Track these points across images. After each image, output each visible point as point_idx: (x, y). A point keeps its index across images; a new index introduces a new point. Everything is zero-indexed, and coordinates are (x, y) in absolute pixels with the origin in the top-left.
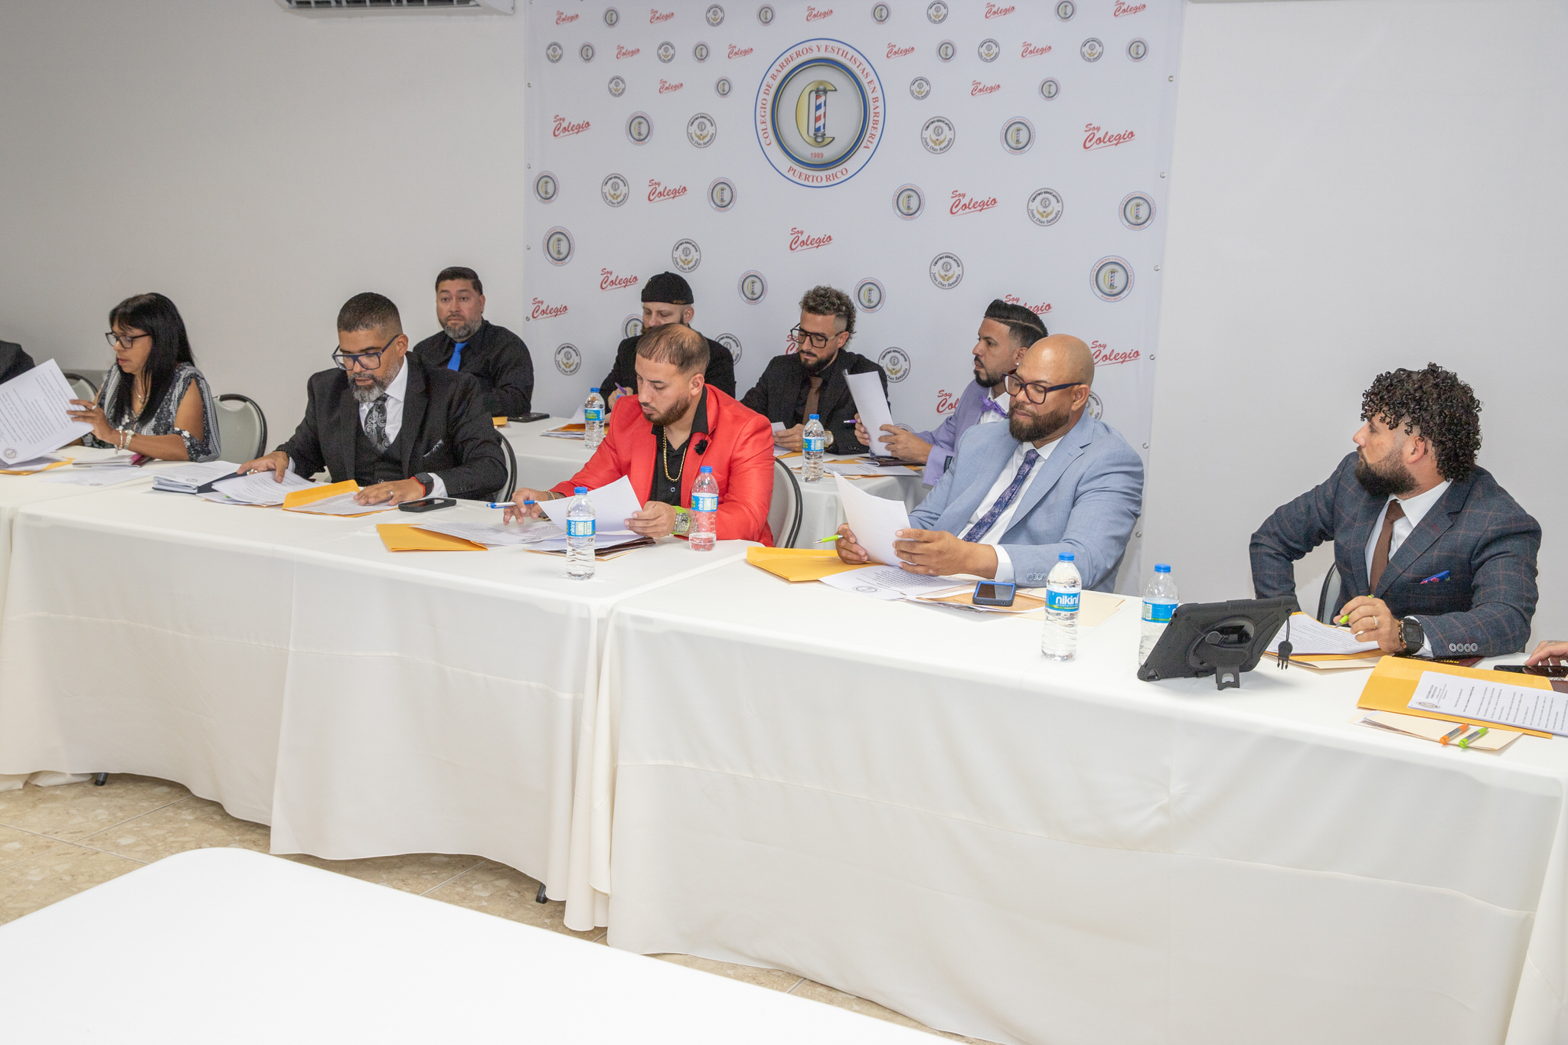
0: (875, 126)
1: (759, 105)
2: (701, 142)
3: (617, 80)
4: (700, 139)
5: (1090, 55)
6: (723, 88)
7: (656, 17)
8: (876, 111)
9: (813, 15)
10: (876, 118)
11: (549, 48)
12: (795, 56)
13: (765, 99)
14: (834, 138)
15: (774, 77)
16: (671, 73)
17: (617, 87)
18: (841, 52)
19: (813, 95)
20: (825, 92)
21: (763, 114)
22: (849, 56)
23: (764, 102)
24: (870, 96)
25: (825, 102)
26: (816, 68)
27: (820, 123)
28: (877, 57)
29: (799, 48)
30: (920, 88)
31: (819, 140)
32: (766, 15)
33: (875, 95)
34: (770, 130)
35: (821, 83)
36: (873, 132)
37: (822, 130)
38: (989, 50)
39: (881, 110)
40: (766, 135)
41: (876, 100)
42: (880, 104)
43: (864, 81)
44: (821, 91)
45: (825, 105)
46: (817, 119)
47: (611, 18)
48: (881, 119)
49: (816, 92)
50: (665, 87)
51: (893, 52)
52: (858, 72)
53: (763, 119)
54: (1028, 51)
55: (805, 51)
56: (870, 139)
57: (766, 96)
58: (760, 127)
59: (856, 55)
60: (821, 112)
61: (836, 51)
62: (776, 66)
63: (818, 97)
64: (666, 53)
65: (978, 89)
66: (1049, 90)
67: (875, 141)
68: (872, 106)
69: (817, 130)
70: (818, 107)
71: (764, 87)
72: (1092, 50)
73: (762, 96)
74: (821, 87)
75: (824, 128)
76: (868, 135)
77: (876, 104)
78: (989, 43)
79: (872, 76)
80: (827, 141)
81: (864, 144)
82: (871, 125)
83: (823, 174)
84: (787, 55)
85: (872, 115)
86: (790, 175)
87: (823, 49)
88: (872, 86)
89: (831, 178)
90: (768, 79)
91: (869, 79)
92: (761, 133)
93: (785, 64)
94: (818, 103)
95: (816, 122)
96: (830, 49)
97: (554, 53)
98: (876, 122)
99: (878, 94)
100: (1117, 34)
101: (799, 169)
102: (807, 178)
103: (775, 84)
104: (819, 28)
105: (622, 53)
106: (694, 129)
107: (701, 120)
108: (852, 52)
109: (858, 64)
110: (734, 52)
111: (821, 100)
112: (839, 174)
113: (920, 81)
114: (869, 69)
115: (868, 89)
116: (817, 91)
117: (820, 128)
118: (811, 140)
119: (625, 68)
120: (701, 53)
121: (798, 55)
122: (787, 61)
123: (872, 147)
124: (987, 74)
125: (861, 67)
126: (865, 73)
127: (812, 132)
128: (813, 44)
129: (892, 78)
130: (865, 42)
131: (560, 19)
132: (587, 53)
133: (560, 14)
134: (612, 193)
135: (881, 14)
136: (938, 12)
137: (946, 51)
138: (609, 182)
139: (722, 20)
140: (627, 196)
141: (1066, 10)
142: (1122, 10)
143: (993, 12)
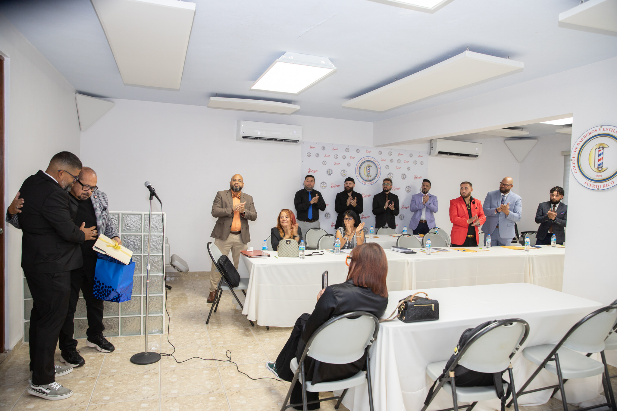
3: (324, 161)
4: (343, 175)
6: (349, 165)
7: (334, 149)
9: (367, 152)
11: (308, 153)
15: (359, 163)
16: (337, 161)
17: (324, 163)
18: (373, 159)
20: (370, 167)
21: (357, 170)
23: (357, 168)
24: (378, 168)
26: (368, 162)
27: (369, 173)
30: (387, 167)
32: (358, 151)
38: (399, 161)
39: (380, 171)
41: (379, 169)
42: (380, 169)
43: (377, 165)
44: (369, 166)
46: (368, 172)
47: (323, 148)
48: (380, 172)
50: (336, 164)
51: (382, 160)
52: (376, 163)
54: (405, 162)
55: (366, 159)
58: (356, 173)
59: (376, 160)
60: (369, 171)
62: (360, 161)
64: (336, 157)
65: (397, 168)
66: (409, 169)
69: (368, 174)
70: (368, 170)
71: (357, 165)
72: (415, 162)
76: (378, 175)
79: (379, 164)
80: (369, 176)
83: (369, 182)
86: (362, 183)
87: (369, 158)
88: (379, 166)
92: (357, 174)
96: (371, 159)
97: (309, 155)
98: (379, 173)
100: (419, 160)
101: (364, 181)
102: (366, 183)
103: (360, 165)
104: (369, 154)
105: (326, 156)
106: (342, 173)
107: (344, 171)
108: (375, 160)
110: (351, 158)
111: (369, 168)
112: (372, 183)
113: (387, 166)
116: (368, 167)
118: (367, 176)
119: (326, 159)
120: (344, 157)
121: (364, 159)
122: (362, 160)
123: (378, 178)
124: (399, 165)
127: (367, 174)
128: (367, 157)
129: (382, 165)
130: (377, 158)
131: (311, 147)
132: (317, 155)
133: (311, 146)
134: (323, 186)
135: (380, 153)
136: (390, 154)
137: (392, 161)
138: (322, 184)
139: (349, 151)
140: (326, 187)
141: (411, 155)
142: (419, 156)
143: (399, 154)
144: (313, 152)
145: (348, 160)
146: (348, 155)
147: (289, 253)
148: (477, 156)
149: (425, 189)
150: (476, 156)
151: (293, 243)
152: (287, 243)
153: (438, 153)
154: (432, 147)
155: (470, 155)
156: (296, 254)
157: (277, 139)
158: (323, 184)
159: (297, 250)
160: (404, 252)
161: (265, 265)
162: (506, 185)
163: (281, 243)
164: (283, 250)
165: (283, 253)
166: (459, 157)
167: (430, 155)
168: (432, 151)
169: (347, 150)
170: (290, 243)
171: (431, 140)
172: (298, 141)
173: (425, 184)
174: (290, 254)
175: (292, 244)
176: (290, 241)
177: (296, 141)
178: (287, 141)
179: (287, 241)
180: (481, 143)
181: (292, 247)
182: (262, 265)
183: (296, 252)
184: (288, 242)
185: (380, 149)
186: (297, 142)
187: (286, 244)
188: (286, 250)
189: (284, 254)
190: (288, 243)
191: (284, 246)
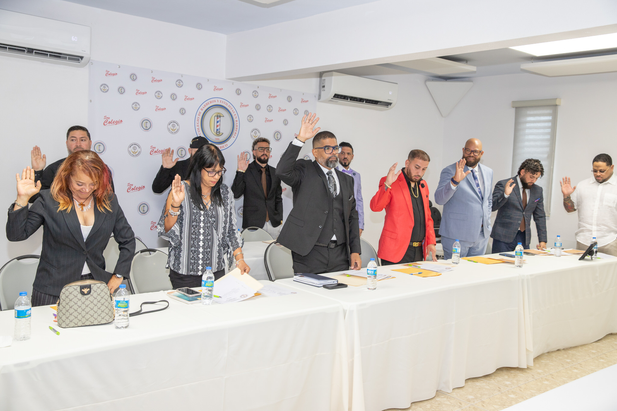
0: (236, 130)
1: (196, 119)
2: (173, 132)
3: (136, 103)
4: (173, 131)
5: (295, 113)
6: (183, 111)
7: (154, 80)
8: (237, 125)
9: (216, 89)
10: (237, 127)
11: (102, 86)
12: (210, 103)
13: (198, 117)
14: (223, 133)
15: (202, 109)
16: (161, 103)
17: (136, 106)
18: (225, 103)
19: (216, 117)
20: (220, 117)
21: (198, 123)
22: (228, 105)
23: (198, 118)
24: (235, 120)
25: (220, 120)
26: (217, 108)
27: (218, 128)
28: (237, 106)
29: (211, 100)
30: (250, 119)
31: (218, 133)
32: (199, 86)
33: (236, 119)
34: (200, 129)
35: (219, 113)
36: (236, 132)
37: (219, 130)
38: (270, 108)
39: (238, 125)
40: (199, 131)
41: (237, 121)
42: (238, 122)
43: (233, 114)
44: (219, 116)
45: (220, 121)
46: (217, 126)
47: (133, 77)
48: (238, 128)
49: (217, 117)
50: (158, 109)
51: (242, 105)
52: (231, 111)
53: (198, 124)
54: (280, 110)
55: (213, 102)
56: (235, 134)
57: (199, 116)
58: (197, 127)
59: (231, 105)
60: (218, 124)
61: (224, 102)
62: (203, 106)
63: (217, 118)
64: (159, 95)
65: (267, 120)
66: (286, 122)
67: (236, 135)
68: (235, 123)
69: (217, 130)
70: (218, 122)
71: (198, 113)
72: (296, 111)
73: (197, 116)
74: (219, 115)
75: (220, 129)
76: (234, 133)
77: (237, 122)
78: (270, 106)
80: (221, 134)
81: (233, 136)
82: (235, 129)
84: (207, 102)
85: (235, 126)
87: (219, 101)
88: (236, 116)
89: (222, 147)
90: (200, 110)
91: (234, 114)
92: (197, 130)
93: (206, 105)
94: (217, 121)
95: (217, 127)
96: (222, 102)
97: (104, 88)
98: (237, 129)
99: (237, 119)
100: (302, 108)
103: (202, 112)
104: (218, 94)
105: (138, 93)
106: (170, 126)
107: (173, 123)
108: (229, 104)
109: (231, 108)
110: (187, 99)
111: (219, 120)
112: (225, 146)
113: (250, 116)
114: (234, 110)
115: (234, 117)
117: (218, 129)
118: (215, 134)
119: (139, 99)
120: (174, 97)
121: (211, 102)
122: (207, 104)
123: (236, 137)
124: (270, 116)
125: (232, 109)
126: (233, 111)
127: (215, 131)
128: (216, 99)
129: (242, 114)
130: (234, 101)
131: (108, 74)
132: (121, 90)
133: (108, 72)
134: (133, 151)
135: (238, 92)
136: (255, 94)
137: (258, 107)
138: (132, 147)
139: (182, 85)
140: (140, 153)
141: (289, 99)
142: (303, 101)
143: (271, 97)
144: (113, 83)
145: (180, 103)
146: (181, 93)
147: (88, 316)
148: (390, 104)
149: (345, 158)
150: (388, 104)
151: (99, 291)
152: (83, 294)
153: (334, 97)
154: (324, 87)
155: (380, 102)
156: (107, 318)
157: (33, 50)
158: (135, 148)
159: (107, 307)
160: (325, 286)
161: (28, 363)
162: (476, 151)
163: (67, 293)
164: (71, 311)
165: (72, 318)
166: (364, 105)
167: (319, 99)
168: (322, 93)
169: (179, 83)
170: (89, 293)
171: (321, 75)
172: (82, 58)
173: (344, 151)
174: (92, 319)
175: (95, 295)
176: (89, 287)
177: (78, 58)
178: (57, 55)
179: (82, 287)
180: (397, 84)
181: (95, 302)
182: (17, 365)
183: (107, 311)
184: (86, 291)
185: (238, 85)
186: (78, 60)
187: (80, 296)
188: (80, 310)
189: (76, 321)
190: (86, 293)
191: (75, 300)
